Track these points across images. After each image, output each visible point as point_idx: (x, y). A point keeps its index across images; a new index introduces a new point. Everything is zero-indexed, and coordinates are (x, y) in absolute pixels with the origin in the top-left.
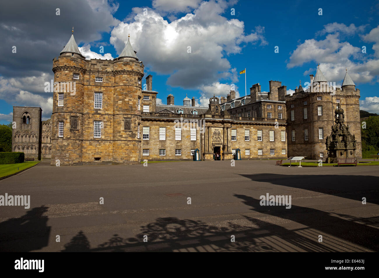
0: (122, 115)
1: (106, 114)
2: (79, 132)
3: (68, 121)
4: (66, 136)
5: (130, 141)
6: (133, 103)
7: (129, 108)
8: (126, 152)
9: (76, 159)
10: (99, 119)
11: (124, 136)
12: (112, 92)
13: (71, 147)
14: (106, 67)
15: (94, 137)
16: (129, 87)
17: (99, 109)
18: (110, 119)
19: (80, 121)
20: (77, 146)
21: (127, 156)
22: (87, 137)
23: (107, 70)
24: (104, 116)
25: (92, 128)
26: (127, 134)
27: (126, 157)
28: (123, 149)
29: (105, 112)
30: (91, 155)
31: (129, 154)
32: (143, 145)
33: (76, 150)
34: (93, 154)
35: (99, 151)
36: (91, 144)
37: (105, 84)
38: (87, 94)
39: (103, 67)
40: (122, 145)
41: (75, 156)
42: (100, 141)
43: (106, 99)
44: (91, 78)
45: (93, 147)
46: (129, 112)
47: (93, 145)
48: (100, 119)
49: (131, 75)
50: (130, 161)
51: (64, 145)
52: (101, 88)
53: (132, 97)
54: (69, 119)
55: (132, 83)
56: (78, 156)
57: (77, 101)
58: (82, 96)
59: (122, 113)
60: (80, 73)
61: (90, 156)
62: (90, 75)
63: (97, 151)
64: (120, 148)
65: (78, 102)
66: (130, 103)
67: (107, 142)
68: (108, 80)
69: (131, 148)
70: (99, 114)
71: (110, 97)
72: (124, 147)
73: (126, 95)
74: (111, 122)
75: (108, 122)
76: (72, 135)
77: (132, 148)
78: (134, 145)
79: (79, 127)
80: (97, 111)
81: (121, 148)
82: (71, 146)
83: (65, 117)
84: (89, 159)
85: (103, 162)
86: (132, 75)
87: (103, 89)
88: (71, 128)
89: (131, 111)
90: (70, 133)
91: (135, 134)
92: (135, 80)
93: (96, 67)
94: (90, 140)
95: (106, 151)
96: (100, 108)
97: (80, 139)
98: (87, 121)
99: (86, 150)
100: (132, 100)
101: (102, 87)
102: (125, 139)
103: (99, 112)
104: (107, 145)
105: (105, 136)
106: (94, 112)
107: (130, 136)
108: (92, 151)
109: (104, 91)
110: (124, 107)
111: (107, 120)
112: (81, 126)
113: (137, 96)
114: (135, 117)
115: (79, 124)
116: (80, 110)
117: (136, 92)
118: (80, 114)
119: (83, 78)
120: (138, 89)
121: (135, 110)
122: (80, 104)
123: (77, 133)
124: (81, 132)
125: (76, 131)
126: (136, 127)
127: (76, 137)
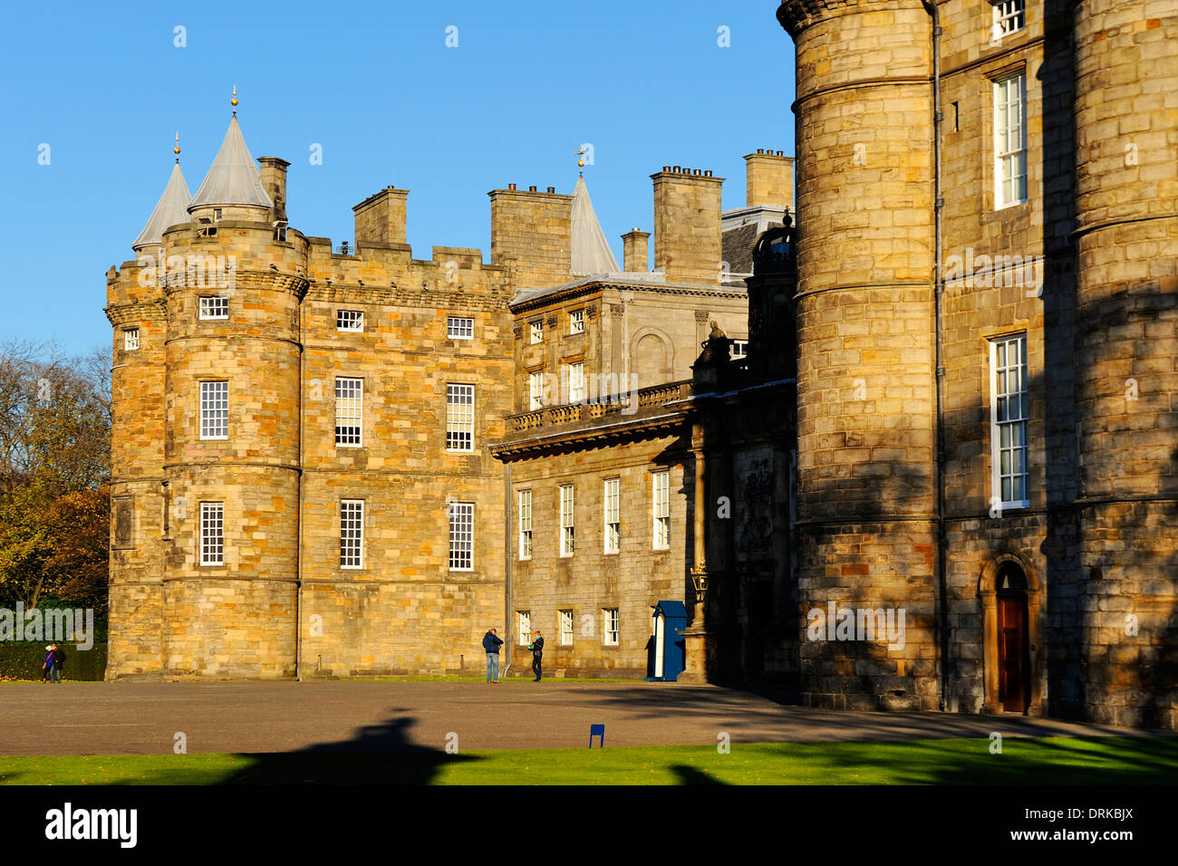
2: (137, 557)
6: (177, 415)
9: (127, 659)
19: (139, 513)
20: (132, 609)
33: (127, 624)
41: (124, 650)
56: (137, 648)
57: (128, 435)
58: (149, 412)
60: (136, 324)
65: (133, 440)
79: (138, 537)
82: (115, 610)
88: (116, 541)
97: (143, 580)
112: (149, 530)
113: (191, 378)
114: (182, 474)
115: (138, 522)
116: (140, 469)
117: (186, 363)
118: (140, 485)
119: (153, 337)
120: (195, 350)
121: (182, 445)
122: (141, 444)
123: (131, 561)
124: (146, 555)
125: (128, 554)
126: (187, 521)
127: (128, 576)
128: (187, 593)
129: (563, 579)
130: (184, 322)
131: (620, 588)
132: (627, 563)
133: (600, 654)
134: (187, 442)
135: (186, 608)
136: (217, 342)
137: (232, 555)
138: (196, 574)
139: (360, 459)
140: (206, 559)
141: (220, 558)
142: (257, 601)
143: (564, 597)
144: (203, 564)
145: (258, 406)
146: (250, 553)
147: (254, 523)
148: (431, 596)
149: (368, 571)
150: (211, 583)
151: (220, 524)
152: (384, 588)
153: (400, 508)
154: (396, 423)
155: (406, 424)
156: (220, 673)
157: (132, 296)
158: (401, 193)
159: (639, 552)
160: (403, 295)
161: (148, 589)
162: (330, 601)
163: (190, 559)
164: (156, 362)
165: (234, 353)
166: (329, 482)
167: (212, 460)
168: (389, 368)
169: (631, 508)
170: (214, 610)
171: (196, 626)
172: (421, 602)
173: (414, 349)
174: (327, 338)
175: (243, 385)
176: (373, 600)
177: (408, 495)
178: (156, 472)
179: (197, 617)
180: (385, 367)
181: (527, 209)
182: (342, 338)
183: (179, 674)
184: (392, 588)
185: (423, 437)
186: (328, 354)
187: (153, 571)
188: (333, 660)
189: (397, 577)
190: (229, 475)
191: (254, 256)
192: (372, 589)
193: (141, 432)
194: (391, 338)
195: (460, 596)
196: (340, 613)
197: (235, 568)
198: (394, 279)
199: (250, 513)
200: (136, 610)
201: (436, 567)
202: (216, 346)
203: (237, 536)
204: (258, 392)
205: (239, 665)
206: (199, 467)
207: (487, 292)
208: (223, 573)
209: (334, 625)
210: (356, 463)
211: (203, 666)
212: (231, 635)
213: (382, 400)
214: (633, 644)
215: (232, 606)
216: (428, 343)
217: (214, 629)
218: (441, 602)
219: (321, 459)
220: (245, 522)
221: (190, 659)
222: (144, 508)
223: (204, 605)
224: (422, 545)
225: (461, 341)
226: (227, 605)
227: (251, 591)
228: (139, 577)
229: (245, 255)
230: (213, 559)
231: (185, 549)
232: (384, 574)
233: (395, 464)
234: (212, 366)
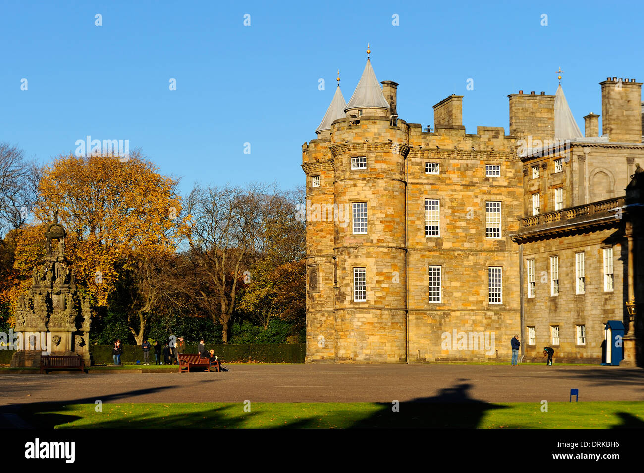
2: (320, 297)
9: (317, 351)
19: (321, 274)
20: (318, 325)
33: (316, 333)
41: (314, 347)
55: (337, 175)
57: (315, 232)
60: (318, 173)
65: (317, 235)
76: (310, 303)
92: (342, 164)
97: (324, 309)
112: (326, 283)
113: (347, 201)
114: (344, 253)
115: (321, 279)
116: (321, 250)
117: (345, 193)
118: (321, 259)
119: (327, 180)
120: (349, 186)
121: (343, 237)
122: (321, 237)
123: (317, 299)
124: (325, 296)
125: (316, 295)
126: (346, 278)
127: (316, 307)
128: (347, 316)
129: (553, 308)
130: (343, 171)
131: (585, 313)
132: (589, 300)
133: (574, 350)
134: (346, 235)
135: (347, 324)
136: (360, 181)
137: (370, 296)
138: (352, 306)
139: (439, 243)
140: (357, 298)
141: (364, 298)
142: (385, 320)
143: (554, 318)
144: (355, 301)
145: (383, 215)
146: (380, 294)
147: (382, 278)
148: (479, 318)
149: (444, 304)
150: (359, 311)
151: (364, 279)
152: (453, 314)
153: (461, 270)
154: (458, 224)
155: (464, 224)
156: (366, 359)
157: (316, 158)
158: (459, 97)
159: (596, 293)
160: (461, 153)
161: (326, 314)
162: (424, 321)
163: (348, 298)
164: (328, 193)
165: (370, 187)
166: (422, 256)
167: (359, 245)
168: (454, 193)
169: (591, 268)
170: (361, 326)
171: (352, 334)
172: (473, 321)
173: (467, 183)
174: (420, 178)
175: (375, 204)
176: (447, 320)
177: (465, 263)
178: (330, 251)
179: (352, 329)
180: (451, 193)
181: (529, 104)
182: (428, 178)
183: (344, 360)
184: (458, 314)
185: (473, 231)
186: (421, 186)
187: (329, 304)
188: (426, 353)
189: (461, 307)
190: (368, 253)
191: (380, 134)
192: (447, 314)
193: (321, 230)
194: (455, 177)
195: (495, 318)
196: (429, 327)
197: (372, 303)
198: (456, 145)
199: (380, 273)
200: (321, 326)
201: (482, 302)
202: (360, 184)
203: (373, 285)
204: (383, 208)
205: (375, 355)
206: (352, 249)
207: (507, 150)
208: (366, 306)
209: (426, 334)
210: (436, 246)
211: (356, 356)
212: (371, 339)
213: (450, 211)
214: (594, 344)
215: (371, 323)
216: (475, 180)
217: (362, 336)
218: (485, 321)
219: (417, 244)
220: (377, 278)
221: (349, 352)
222: (324, 271)
223: (356, 323)
224: (473, 290)
225: (494, 178)
226: (368, 323)
227: (381, 315)
228: (322, 308)
229: (375, 134)
230: (361, 298)
231: (345, 293)
232: (453, 306)
233: (458, 246)
234: (358, 194)
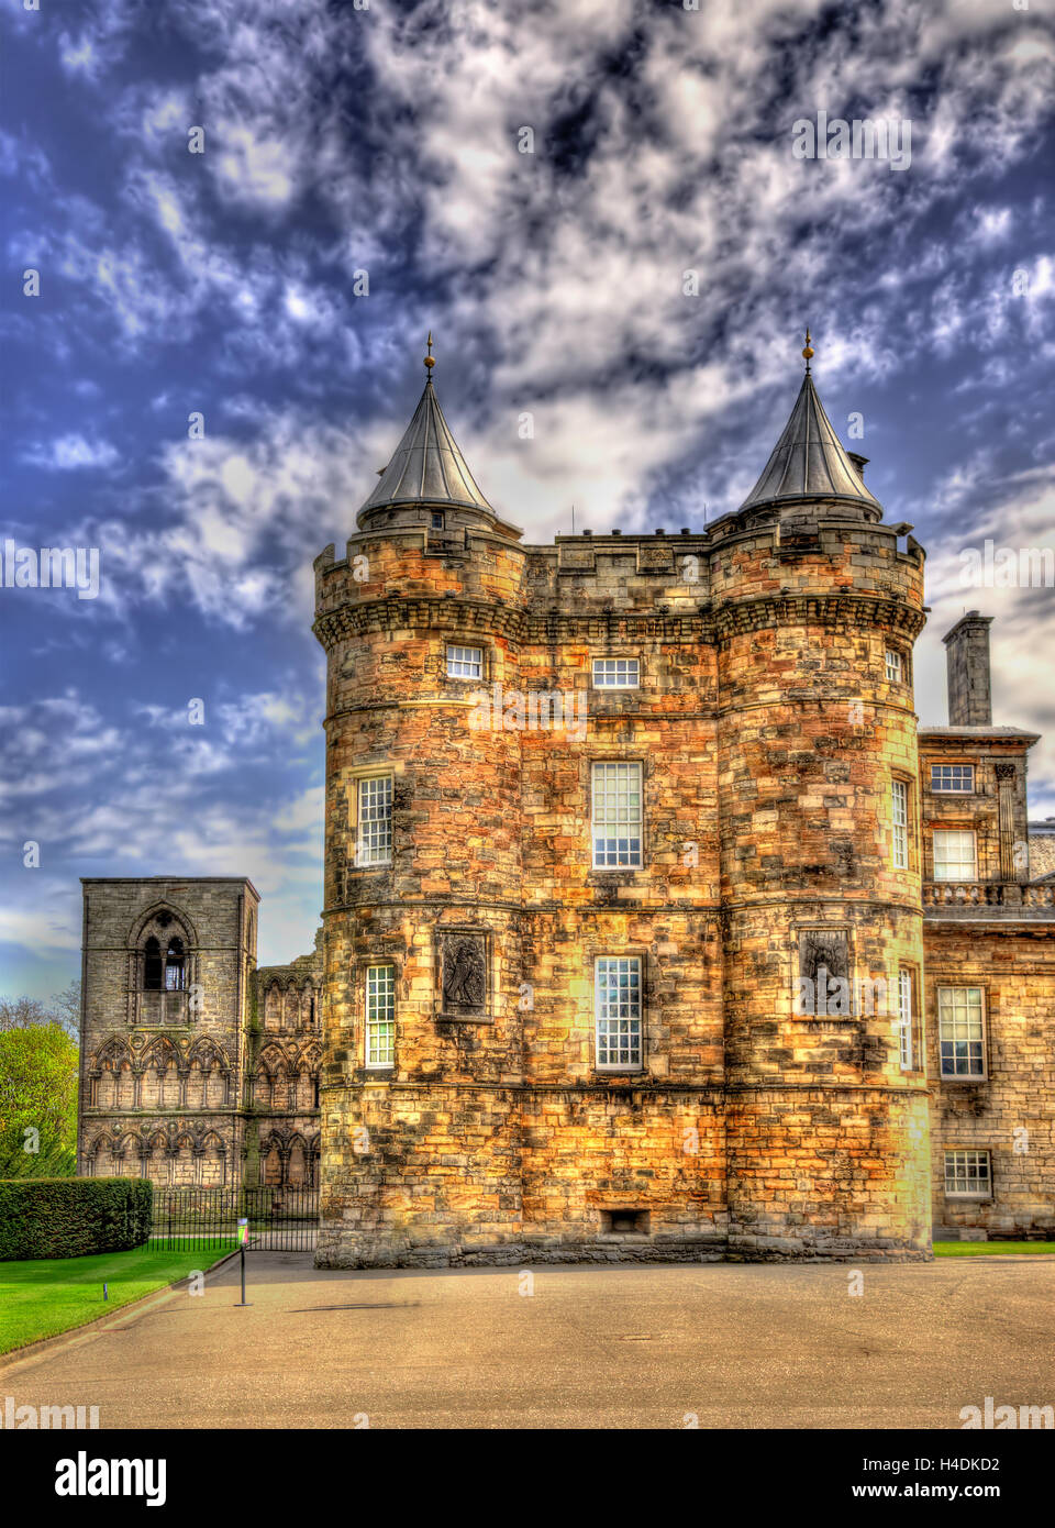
0: (784, 909)
1: (671, 908)
2: (495, 1037)
3: (425, 960)
4: (416, 1063)
5: (846, 1091)
6: (859, 822)
7: (826, 856)
8: (819, 1170)
9: (481, 1220)
10: (623, 940)
11: (800, 1056)
12: (705, 753)
13: (443, 1140)
14: (658, 583)
15: (600, 1066)
16: (821, 710)
17: (623, 873)
18: (702, 937)
19: (498, 962)
20: (488, 1131)
21: (829, 1197)
22: (553, 1066)
23: (671, 602)
24: (660, 922)
25: (582, 1004)
26: (825, 1038)
27: (823, 1207)
28: (799, 1147)
29: (664, 890)
30: (581, 1190)
31: (844, 1185)
32: (946, 1118)
33: (480, 1156)
34: (595, 1185)
35: (635, 1163)
36: (575, 1118)
37: (657, 699)
38: (545, 778)
39: (637, 583)
40: (792, 1119)
41: (474, 1202)
42: (638, 1099)
43: (672, 803)
44: (563, 665)
45: (595, 1136)
46: (831, 889)
47: (590, 1120)
48: (631, 940)
49: (834, 625)
50: (850, 1235)
51: (399, 1123)
52: (630, 729)
53: (846, 780)
54: (427, 951)
55: (839, 683)
56: (496, 1199)
57: (476, 823)
58: (507, 792)
59: (782, 894)
61: (571, 1202)
62: (553, 648)
63: (617, 1163)
64: (779, 1143)
65: (485, 834)
66: (835, 825)
67: (687, 1103)
68: (677, 673)
69: (855, 1143)
70: (627, 906)
71: (698, 788)
72: (808, 1135)
73: (806, 767)
74: (707, 962)
75: (690, 959)
76: (451, 1054)
77: (866, 1143)
78: (875, 1122)
79: (498, 1004)
80: (612, 889)
81: (787, 1139)
82: (444, 1129)
83: (403, 937)
84: (566, 1217)
85: (663, 1241)
86: (840, 629)
87: (645, 737)
88: (446, 1007)
89: (844, 881)
90: (439, 1042)
91: (880, 1040)
92: (865, 657)
93: (591, 589)
94: (571, 1090)
95: (683, 1163)
96: (629, 867)
97: (505, 1079)
98: (547, 960)
99: (549, 1161)
100: (851, 802)
101: (640, 726)
102: (808, 1078)
103: (623, 893)
104: (690, 1121)
105: (671, 1061)
106: (595, 894)
107: (847, 1057)
108: (586, 1163)
109: (654, 747)
110: (793, 852)
111: (684, 949)
112: (510, 993)
113: (886, 769)
114: (877, 917)
116: (497, 887)
118: (498, 915)
119: (510, 669)
121: (873, 871)
122: (499, 845)
123: (485, 1044)
124: (508, 1035)
125: (479, 1031)
127: (481, 1071)
130: (869, 676)
134: (882, 868)
140: (905, 1058)
144: (905, 1066)
157: (491, 589)
161: (510, 1096)
193: (497, 822)
200: (496, 1133)
206: (900, 911)
222: (504, 955)
228: (499, 1073)
